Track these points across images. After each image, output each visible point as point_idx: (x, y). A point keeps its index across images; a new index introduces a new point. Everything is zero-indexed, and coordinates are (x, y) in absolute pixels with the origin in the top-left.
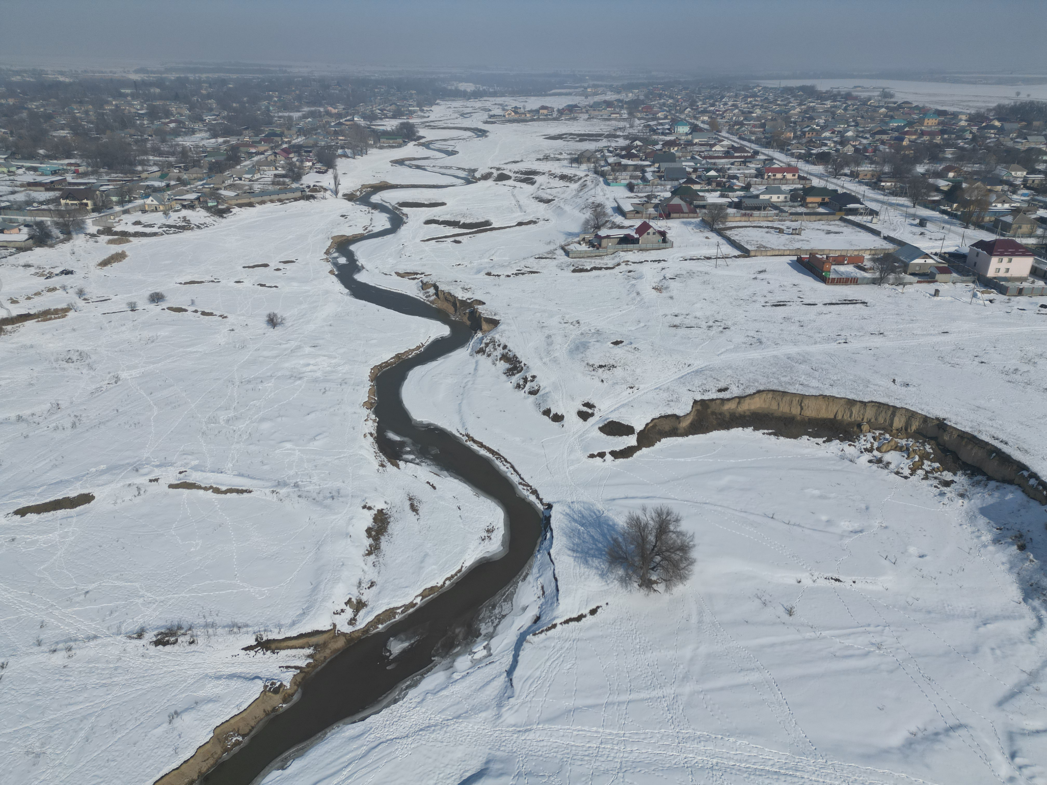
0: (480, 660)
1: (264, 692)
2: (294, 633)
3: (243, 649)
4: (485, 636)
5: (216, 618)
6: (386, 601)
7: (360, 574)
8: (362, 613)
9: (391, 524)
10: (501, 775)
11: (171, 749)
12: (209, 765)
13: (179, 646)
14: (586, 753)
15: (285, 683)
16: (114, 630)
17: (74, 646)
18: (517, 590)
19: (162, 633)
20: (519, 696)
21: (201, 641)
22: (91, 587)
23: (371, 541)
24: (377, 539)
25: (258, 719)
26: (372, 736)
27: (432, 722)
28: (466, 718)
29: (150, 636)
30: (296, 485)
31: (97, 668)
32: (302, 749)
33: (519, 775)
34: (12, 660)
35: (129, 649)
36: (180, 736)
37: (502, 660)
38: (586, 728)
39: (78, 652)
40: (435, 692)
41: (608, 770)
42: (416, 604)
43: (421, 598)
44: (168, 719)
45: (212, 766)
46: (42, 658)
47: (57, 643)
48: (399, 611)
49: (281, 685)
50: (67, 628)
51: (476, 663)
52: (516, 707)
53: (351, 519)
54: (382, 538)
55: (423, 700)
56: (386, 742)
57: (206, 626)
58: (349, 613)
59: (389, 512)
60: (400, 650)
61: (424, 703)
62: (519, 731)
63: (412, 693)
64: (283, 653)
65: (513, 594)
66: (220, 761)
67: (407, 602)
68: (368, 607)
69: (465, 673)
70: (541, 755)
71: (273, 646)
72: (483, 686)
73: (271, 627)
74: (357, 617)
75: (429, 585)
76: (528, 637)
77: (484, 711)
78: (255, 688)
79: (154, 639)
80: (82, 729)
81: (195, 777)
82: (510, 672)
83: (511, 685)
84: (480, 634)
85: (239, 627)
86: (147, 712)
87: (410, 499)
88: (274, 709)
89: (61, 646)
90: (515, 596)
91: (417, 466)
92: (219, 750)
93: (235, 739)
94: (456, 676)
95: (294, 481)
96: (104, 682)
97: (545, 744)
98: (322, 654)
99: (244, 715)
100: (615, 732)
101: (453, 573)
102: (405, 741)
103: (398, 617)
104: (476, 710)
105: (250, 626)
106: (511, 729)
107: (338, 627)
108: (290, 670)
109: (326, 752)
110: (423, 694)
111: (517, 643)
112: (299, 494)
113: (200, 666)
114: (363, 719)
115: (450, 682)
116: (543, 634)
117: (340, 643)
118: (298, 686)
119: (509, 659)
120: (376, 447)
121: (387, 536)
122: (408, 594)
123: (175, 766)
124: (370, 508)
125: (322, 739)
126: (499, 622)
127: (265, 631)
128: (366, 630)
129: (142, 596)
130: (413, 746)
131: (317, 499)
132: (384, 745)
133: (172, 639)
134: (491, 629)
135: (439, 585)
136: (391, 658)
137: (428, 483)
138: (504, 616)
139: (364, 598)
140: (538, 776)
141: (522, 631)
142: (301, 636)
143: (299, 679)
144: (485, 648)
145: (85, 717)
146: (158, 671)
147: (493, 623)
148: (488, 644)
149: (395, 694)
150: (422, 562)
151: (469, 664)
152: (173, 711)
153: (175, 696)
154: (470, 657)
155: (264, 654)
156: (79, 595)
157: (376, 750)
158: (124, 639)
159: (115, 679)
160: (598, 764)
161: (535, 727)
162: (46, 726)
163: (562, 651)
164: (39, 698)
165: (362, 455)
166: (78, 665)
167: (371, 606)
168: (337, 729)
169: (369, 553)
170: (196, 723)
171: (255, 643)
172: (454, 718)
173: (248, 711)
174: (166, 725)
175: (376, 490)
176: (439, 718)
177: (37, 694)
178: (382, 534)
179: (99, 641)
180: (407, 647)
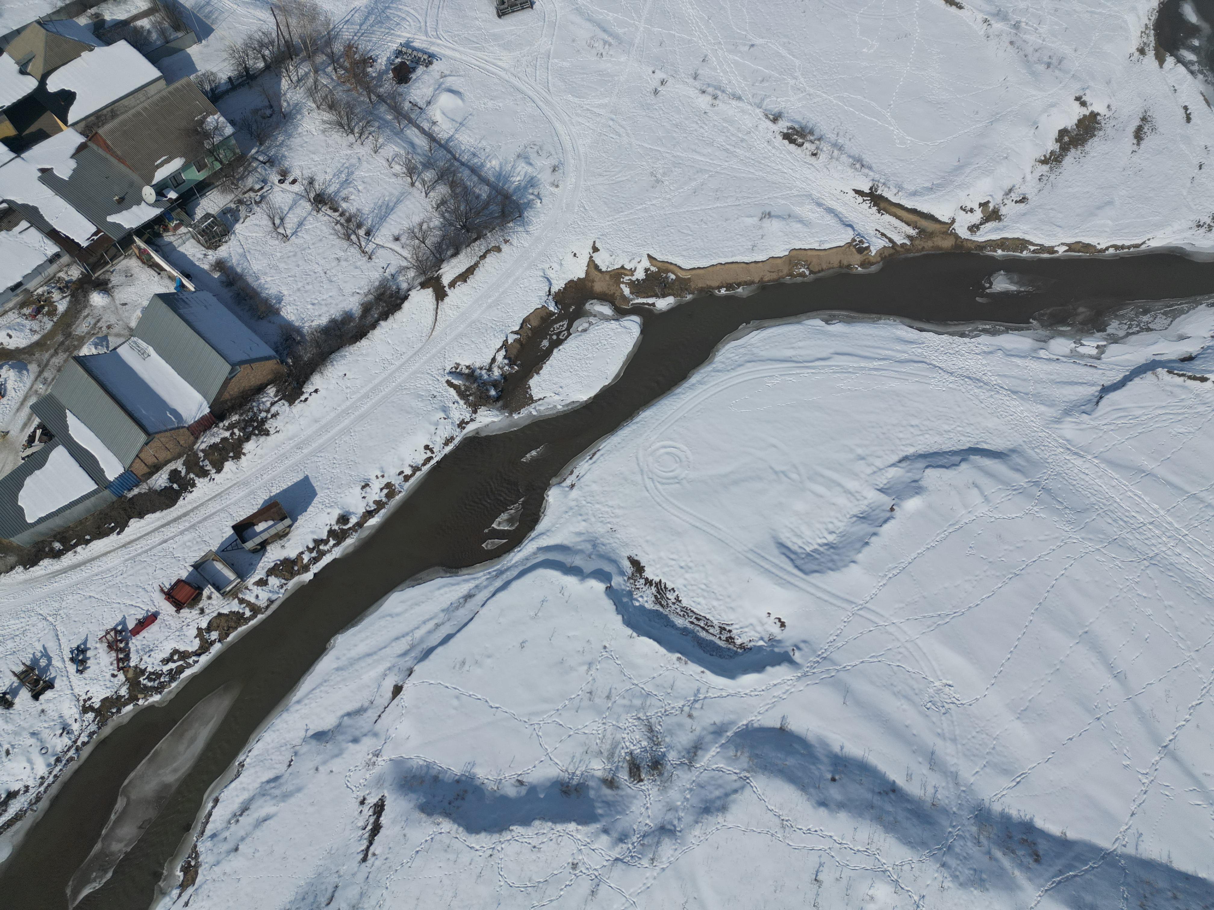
0: (1083, 356)
1: (849, 244)
2: (909, 205)
3: (854, 190)
4: (1108, 335)
5: (847, 143)
6: (1025, 228)
7: (1016, 180)
8: (990, 225)
9: (1096, 139)
10: (1018, 470)
11: (750, 243)
12: (772, 278)
13: (803, 151)
14: (1125, 519)
15: (872, 248)
16: (757, 101)
17: (720, 97)
18: (1191, 312)
19: (793, 129)
20: (1096, 418)
21: (823, 157)
22: (759, 41)
23: (1056, 147)
24: (1065, 148)
25: (831, 266)
26: (920, 351)
27: (985, 378)
28: (1022, 398)
29: (783, 125)
30: (1016, 26)
31: (728, 131)
32: (853, 318)
33: (1036, 484)
34: (671, 81)
35: (760, 128)
36: (763, 236)
37: (1108, 373)
38: (1147, 499)
39: (720, 104)
40: (1009, 354)
41: (1135, 549)
42: (1057, 252)
43: (1067, 248)
44: (760, 215)
45: (773, 281)
46: (693, 93)
47: (709, 85)
48: (1032, 248)
49: (868, 248)
50: (722, 74)
51: (1074, 356)
52: (1084, 426)
53: (1053, 105)
54: (1073, 150)
55: (991, 353)
56: (928, 364)
57: (835, 145)
58: (977, 216)
59: (1103, 122)
60: (1003, 290)
61: (989, 356)
62: (1068, 449)
63: (984, 339)
64: (887, 218)
65: (1182, 312)
66: (782, 280)
67: (1047, 244)
68: (1001, 223)
69: (1055, 357)
70: (1074, 485)
71: (882, 205)
72: (1065, 383)
73: (891, 184)
74: (983, 226)
75: (1086, 240)
76: (1160, 370)
77: (1047, 405)
78: (844, 236)
79: (785, 131)
80: (695, 179)
81: (757, 280)
82: (1106, 390)
83: (1098, 403)
84: (1104, 330)
85: (863, 166)
86: (748, 198)
87: (1144, 119)
88: (849, 266)
89: (710, 90)
90: (1183, 316)
91: (1189, 76)
92: (785, 271)
93: (801, 270)
94: (1042, 353)
95: (1018, 18)
96: (728, 147)
97: (1087, 479)
98: (922, 243)
99: (822, 253)
100: (1176, 526)
101: (1127, 243)
102: (946, 376)
103: (1025, 254)
104: (1038, 398)
105: (873, 171)
106: (1061, 441)
107: (955, 226)
108: (884, 239)
109: (870, 335)
110: (995, 347)
111: (1140, 367)
112: (1013, 39)
113: (809, 182)
114: (921, 330)
115: (1032, 354)
116: (1182, 378)
117: (947, 243)
118: (882, 259)
119: (1117, 376)
120: (1153, 18)
121: (1079, 152)
122: (1055, 235)
123: (747, 259)
124: (1083, 104)
125: (874, 321)
126: (1138, 332)
127: (884, 184)
128: (981, 246)
129: (796, 78)
130: (951, 385)
131: (1030, 57)
132: (925, 366)
133: (800, 140)
134: (1121, 333)
135: (1099, 247)
136: (988, 291)
137: (1186, 108)
138: (1149, 330)
139: (1003, 211)
140: (1054, 498)
141: (1157, 358)
142: (914, 211)
143: (886, 253)
144: (1098, 347)
145: (700, 171)
146: (774, 165)
147: (1129, 328)
148: (1105, 346)
149: (967, 328)
150: (1099, 208)
151: (1067, 351)
152: (767, 211)
153: (776, 197)
154: (1073, 345)
155: (870, 207)
156: (745, 45)
157: (915, 365)
158: (761, 115)
159: (737, 150)
160: (1128, 536)
161: (1089, 457)
162: (672, 159)
163: (1189, 411)
164: (676, 130)
165: (1125, 22)
166: (715, 118)
167: (1005, 224)
168: (892, 322)
169: (1045, 161)
170: (780, 234)
171: (868, 191)
172: (1009, 390)
173: (827, 253)
174: (756, 219)
175: (1108, 83)
176: (995, 380)
177: (676, 126)
178: (1076, 147)
179: (740, 104)
180: (1013, 291)
